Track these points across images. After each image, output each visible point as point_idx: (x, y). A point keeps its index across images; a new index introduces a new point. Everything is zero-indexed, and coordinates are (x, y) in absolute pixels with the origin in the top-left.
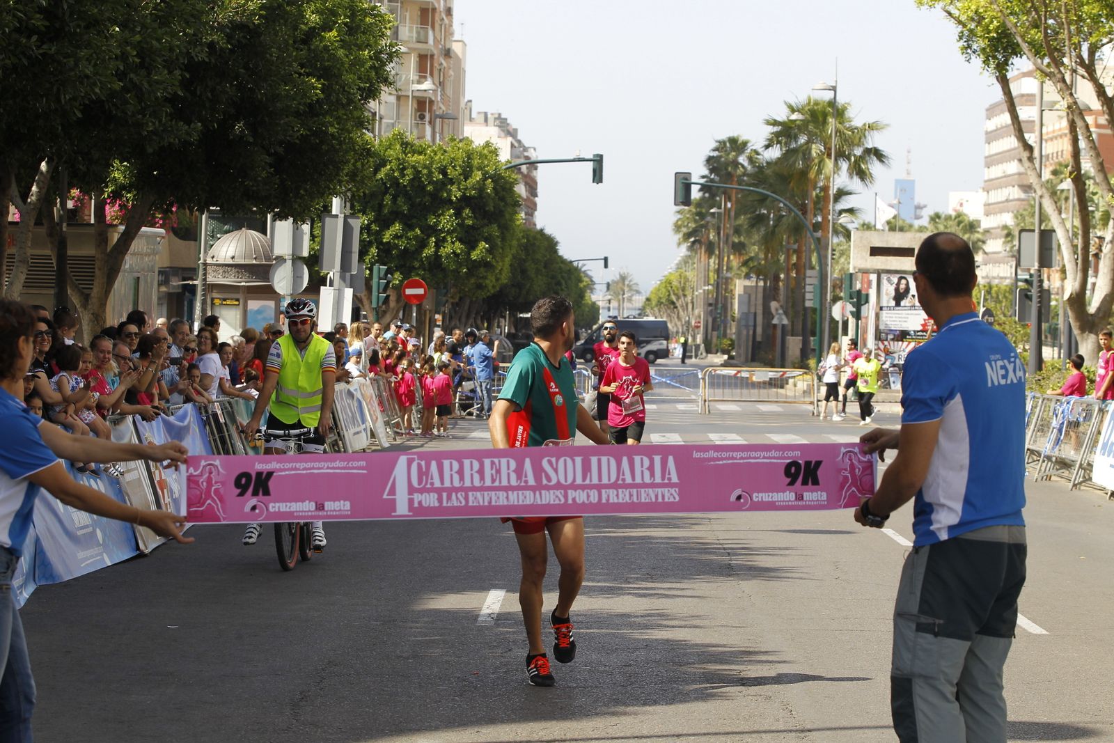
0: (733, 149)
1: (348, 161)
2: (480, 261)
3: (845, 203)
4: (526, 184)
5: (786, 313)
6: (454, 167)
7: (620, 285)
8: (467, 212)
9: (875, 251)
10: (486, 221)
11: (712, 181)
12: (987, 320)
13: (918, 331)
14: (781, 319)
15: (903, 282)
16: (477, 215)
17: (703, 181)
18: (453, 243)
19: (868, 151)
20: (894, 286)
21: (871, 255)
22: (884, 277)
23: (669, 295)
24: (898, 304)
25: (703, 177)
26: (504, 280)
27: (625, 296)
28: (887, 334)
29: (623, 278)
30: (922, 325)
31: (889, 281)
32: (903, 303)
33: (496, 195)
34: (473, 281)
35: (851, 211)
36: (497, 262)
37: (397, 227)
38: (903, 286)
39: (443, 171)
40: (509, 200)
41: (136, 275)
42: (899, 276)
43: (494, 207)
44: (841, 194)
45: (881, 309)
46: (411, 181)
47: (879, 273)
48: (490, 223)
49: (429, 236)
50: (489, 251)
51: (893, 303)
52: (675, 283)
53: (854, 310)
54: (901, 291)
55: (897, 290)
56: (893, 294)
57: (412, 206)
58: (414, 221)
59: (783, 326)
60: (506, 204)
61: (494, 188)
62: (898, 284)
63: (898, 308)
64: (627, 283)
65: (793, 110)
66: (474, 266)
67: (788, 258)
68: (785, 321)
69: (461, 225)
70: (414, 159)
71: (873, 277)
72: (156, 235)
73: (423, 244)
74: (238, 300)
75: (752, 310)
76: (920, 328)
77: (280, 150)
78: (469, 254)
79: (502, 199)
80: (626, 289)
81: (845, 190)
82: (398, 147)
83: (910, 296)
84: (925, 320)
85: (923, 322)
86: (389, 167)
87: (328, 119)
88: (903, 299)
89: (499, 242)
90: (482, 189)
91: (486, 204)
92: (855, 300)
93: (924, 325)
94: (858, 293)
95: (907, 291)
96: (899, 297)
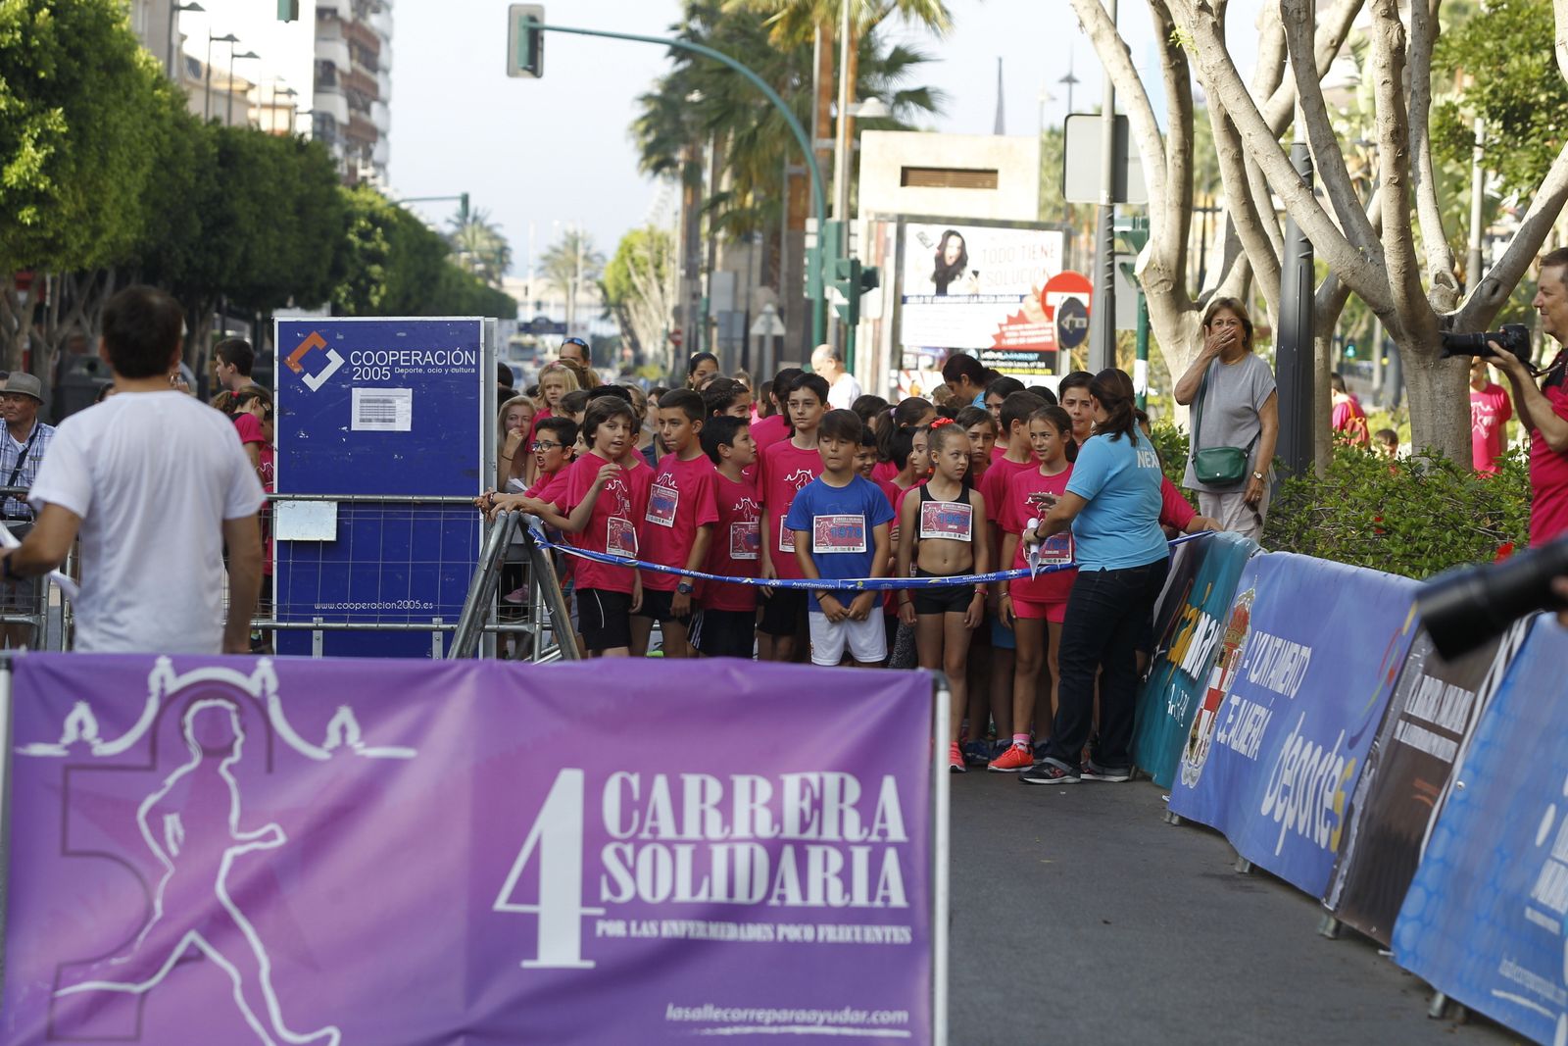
2: (24, 191)
3: (910, 79)
4: (352, 44)
5: (781, 313)
7: (570, 254)
9: (907, 176)
10: (40, 102)
11: (692, 35)
12: (1072, 323)
13: (985, 351)
14: (770, 325)
15: (954, 242)
16: (21, 89)
17: (672, 36)
20: (934, 251)
21: (904, 183)
22: (912, 230)
23: (629, 276)
24: (941, 290)
25: (675, 28)
27: (580, 278)
28: (917, 356)
29: (573, 242)
30: (996, 337)
31: (922, 238)
32: (952, 287)
33: (62, 43)
35: (921, 97)
36: (63, 192)
38: (952, 253)
40: (93, 56)
42: (940, 229)
43: (57, 71)
44: (901, 59)
45: (904, 300)
47: (902, 220)
48: (51, 105)
50: (49, 166)
51: (933, 287)
52: (640, 252)
53: (845, 302)
54: (950, 262)
55: (940, 259)
56: (931, 268)
59: (778, 340)
60: (85, 63)
61: (57, 30)
62: (942, 247)
63: (941, 299)
64: (581, 251)
68: (779, 329)
71: (891, 231)
75: (742, 307)
76: (992, 343)
79: (76, 53)
80: (581, 263)
81: (912, 51)
83: (967, 272)
84: (1000, 326)
85: (997, 331)
88: (953, 278)
89: (66, 147)
90: (28, 30)
91: (38, 65)
92: (848, 281)
93: (999, 337)
94: (856, 263)
95: (962, 260)
96: (944, 275)
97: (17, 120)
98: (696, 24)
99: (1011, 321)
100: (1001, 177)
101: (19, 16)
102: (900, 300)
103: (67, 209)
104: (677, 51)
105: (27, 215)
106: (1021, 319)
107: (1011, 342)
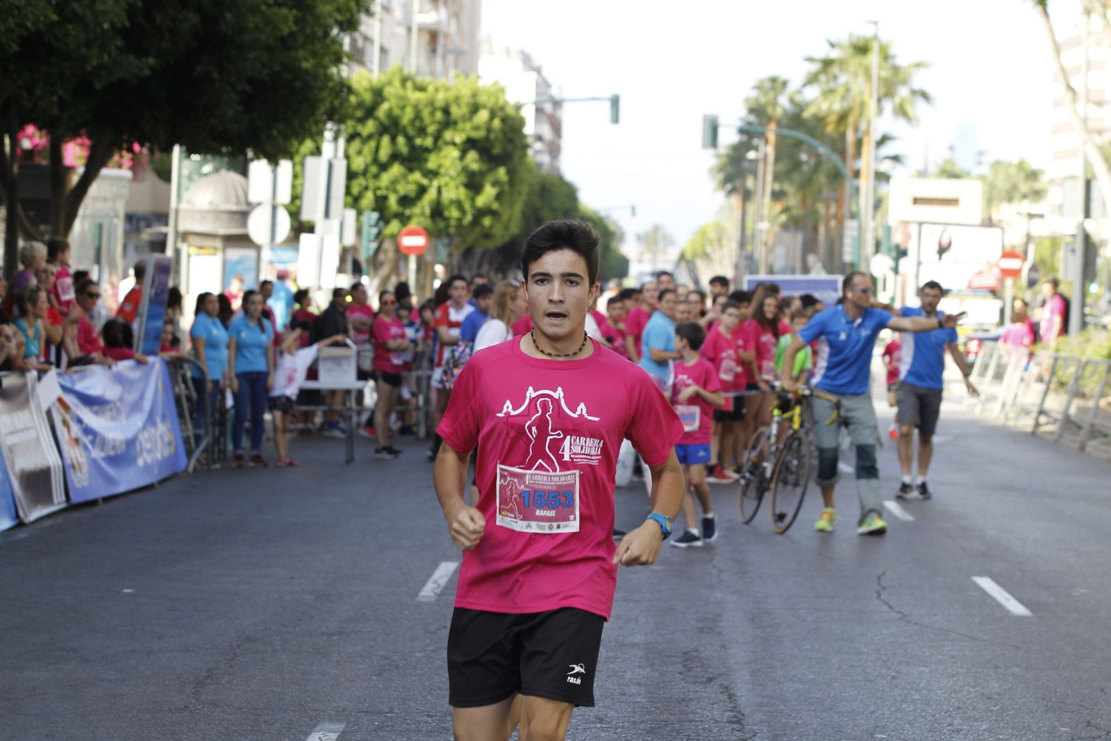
0: (773, 88)
1: (323, 100)
2: (486, 208)
3: (888, 149)
4: (550, 125)
5: (824, 268)
6: (459, 105)
7: (653, 236)
8: (472, 156)
9: (917, 201)
10: (493, 165)
11: (750, 123)
13: (962, 289)
16: (484, 159)
17: (739, 123)
18: (457, 187)
19: (914, 93)
20: (937, 239)
22: (924, 227)
23: (703, 246)
24: (940, 258)
25: (741, 119)
26: (515, 229)
27: (659, 247)
29: (656, 229)
31: (931, 232)
33: (504, 136)
34: (478, 229)
35: (896, 159)
36: (504, 209)
37: (396, 169)
38: (945, 240)
39: (446, 111)
40: (517, 142)
41: (98, 221)
42: (941, 228)
43: (504, 149)
46: (412, 122)
47: (920, 224)
48: (499, 166)
49: (431, 181)
50: (498, 197)
52: (712, 234)
53: (893, 263)
54: (944, 245)
55: (940, 244)
56: (936, 248)
57: (412, 148)
58: (414, 164)
60: (514, 146)
61: (504, 132)
62: (941, 237)
63: (940, 263)
64: (660, 234)
65: (832, 45)
66: (480, 213)
67: (828, 209)
69: (465, 170)
70: (415, 96)
71: (913, 229)
72: (120, 179)
73: (422, 190)
74: (215, 249)
77: (248, 88)
78: (473, 200)
79: (511, 141)
80: (660, 240)
81: (891, 135)
82: (397, 83)
86: (385, 106)
87: (301, 53)
88: (946, 253)
89: (507, 188)
90: (489, 130)
91: (493, 147)
92: (894, 253)
93: (970, 283)
94: (897, 247)
95: (950, 245)
96: (942, 250)
97: (482, 174)
98: (752, 118)
99: (976, 274)
100: (961, 203)
101: (485, 123)
102: (919, 264)
103: (505, 218)
104: (742, 131)
105: (487, 221)
106: (980, 273)
107: (976, 283)
